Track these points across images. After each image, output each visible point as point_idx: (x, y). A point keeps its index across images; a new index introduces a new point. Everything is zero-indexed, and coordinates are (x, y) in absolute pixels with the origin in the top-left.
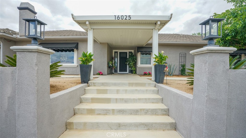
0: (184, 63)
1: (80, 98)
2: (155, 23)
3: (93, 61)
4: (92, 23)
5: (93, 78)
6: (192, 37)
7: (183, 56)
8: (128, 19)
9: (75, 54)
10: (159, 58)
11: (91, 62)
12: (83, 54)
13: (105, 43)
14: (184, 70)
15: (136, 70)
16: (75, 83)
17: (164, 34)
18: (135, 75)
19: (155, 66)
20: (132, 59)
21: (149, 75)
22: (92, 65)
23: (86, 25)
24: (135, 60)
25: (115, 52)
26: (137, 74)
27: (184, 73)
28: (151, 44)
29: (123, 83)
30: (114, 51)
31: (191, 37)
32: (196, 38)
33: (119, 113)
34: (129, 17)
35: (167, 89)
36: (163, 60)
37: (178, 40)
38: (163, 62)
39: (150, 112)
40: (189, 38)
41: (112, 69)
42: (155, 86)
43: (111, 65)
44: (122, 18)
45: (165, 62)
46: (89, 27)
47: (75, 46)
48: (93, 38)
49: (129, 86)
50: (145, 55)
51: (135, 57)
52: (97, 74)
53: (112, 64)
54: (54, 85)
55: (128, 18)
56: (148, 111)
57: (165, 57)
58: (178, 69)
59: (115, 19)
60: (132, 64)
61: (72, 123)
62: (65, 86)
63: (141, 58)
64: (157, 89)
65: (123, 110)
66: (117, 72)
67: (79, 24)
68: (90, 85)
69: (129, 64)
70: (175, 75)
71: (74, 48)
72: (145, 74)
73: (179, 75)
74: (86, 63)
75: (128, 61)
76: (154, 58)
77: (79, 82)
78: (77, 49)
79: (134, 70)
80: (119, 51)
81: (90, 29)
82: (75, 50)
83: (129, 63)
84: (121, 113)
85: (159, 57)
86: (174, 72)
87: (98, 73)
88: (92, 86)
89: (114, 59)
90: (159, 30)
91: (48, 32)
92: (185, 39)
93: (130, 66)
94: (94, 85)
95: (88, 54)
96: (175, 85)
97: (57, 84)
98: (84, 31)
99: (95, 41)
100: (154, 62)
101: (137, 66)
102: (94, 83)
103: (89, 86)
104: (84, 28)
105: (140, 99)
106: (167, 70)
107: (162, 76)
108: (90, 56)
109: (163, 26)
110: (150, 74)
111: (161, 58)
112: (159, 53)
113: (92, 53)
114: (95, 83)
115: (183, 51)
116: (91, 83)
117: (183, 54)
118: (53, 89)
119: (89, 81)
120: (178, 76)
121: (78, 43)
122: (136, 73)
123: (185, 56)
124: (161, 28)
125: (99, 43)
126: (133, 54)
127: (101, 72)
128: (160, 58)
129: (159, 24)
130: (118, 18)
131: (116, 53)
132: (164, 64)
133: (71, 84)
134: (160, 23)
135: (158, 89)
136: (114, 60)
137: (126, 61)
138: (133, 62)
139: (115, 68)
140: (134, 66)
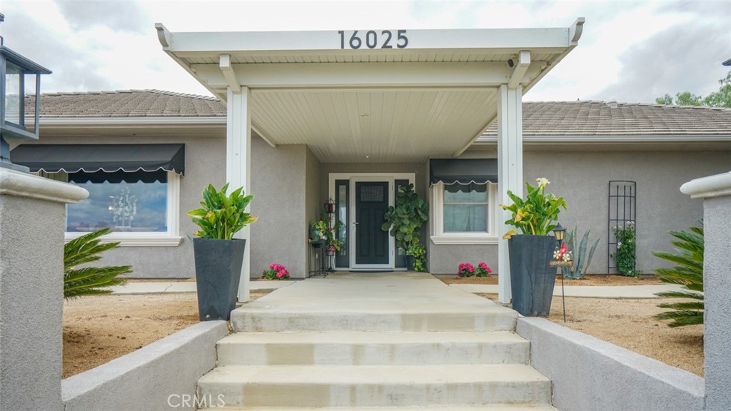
0: (629, 222)
1: (197, 385)
2: (508, 59)
3: (248, 225)
4: (242, 63)
5: (252, 292)
6: (659, 113)
7: (621, 192)
8: (395, 47)
9: (173, 191)
10: (527, 206)
11: (242, 226)
12: (208, 193)
13: (298, 145)
14: (629, 252)
15: (426, 255)
16: (170, 318)
17: (541, 105)
18: (424, 277)
19: (513, 242)
20: (408, 209)
21: (479, 275)
22: (245, 240)
23: (220, 71)
24: (420, 213)
25: (338, 183)
26: (431, 271)
27: (630, 268)
28: (493, 148)
29: (379, 316)
30: (333, 177)
31: (655, 114)
32: (676, 117)
34: (400, 37)
35: (569, 342)
36: (545, 214)
37: (601, 129)
38: (546, 223)
40: (646, 118)
41: (327, 251)
42: (512, 327)
43: (324, 238)
44: (372, 43)
45: (554, 223)
46: (231, 79)
47: (169, 160)
48: (250, 126)
49: (405, 327)
50: (463, 191)
51: (421, 202)
52: (265, 276)
53: (328, 233)
54: (81, 330)
55: (394, 42)
57: (553, 203)
58: (605, 247)
59: (343, 47)
60: (408, 229)
62: (127, 336)
63: (444, 205)
64: (524, 341)
66: (348, 267)
67: (190, 67)
68: (239, 325)
69: (396, 231)
70: (592, 275)
71: (168, 166)
72: (466, 273)
73: (609, 275)
74: (220, 234)
75: (392, 219)
76: (509, 208)
77: (192, 313)
78: (178, 172)
79: (419, 258)
80: (354, 178)
81: (238, 89)
82: (171, 174)
83: (395, 227)
85: (529, 202)
86: (589, 262)
87: (269, 269)
88: (246, 329)
89: (334, 209)
90: (525, 88)
91: (54, 98)
92: (629, 120)
93: (403, 240)
94: (257, 324)
95: (228, 195)
96: (600, 325)
97: (94, 325)
98: (210, 95)
99: (255, 139)
100: (506, 223)
101: (432, 237)
102: (253, 318)
103: (232, 331)
104: (210, 83)
106: (566, 257)
107: (542, 286)
108: (239, 202)
109: (543, 72)
110: (486, 273)
111: (537, 209)
112: (528, 187)
113: (244, 189)
114: (260, 319)
115: (623, 172)
116: (243, 316)
117: (621, 184)
118: (77, 348)
119: (233, 307)
120: (603, 277)
121: (184, 145)
122: (425, 268)
123: (633, 195)
124: (533, 81)
125: (274, 146)
126: (414, 189)
127: (282, 268)
128: (531, 209)
129: (524, 65)
130: (355, 43)
131: (341, 187)
132: (551, 233)
133: (156, 323)
134: (529, 62)
135: (528, 341)
136: (333, 216)
137: (386, 218)
138: (415, 222)
139: (339, 249)
140: (418, 240)
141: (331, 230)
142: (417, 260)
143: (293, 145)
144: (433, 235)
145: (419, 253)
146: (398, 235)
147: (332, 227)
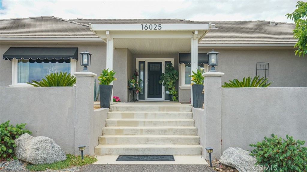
1: (105, 121)
2: (192, 32)
7: (262, 68)
8: (158, 29)
9: (73, 67)
10: (195, 76)
11: (112, 81)
12: (103, 72)
13: (124, 48)
15: (178, 94)
20: (170, 74)
22: (113, 85)
23: (105, 33)
24: (175, 76)
25: (140, 62)
26: (180, 101)
29: (152, 107)
30: (138, 60)
33: (148, 133)
34: (159, 26)
36: (201, 78)
38: (202, 81)
39: (178, 132)
41: (135, 92)
43: (134, 86)
44: (151, 28)
46: (108, 37)
47: (73, 55)
49: (160, 110)
51: (175, 72)
53: (136, 84)
56: (176, 131)
59: (142, 29)
60: (170, 83)
61: (104, 138)
63: (185, 73)
65: (152, 130)
66: (144, 99)
68: (112, 109)
74: (106, 83)
75: (163, 78)
76: (191, 76)
78: (75, 59)
79: (175, 95)
80: (147, 60)
82: (72, 60)
83: (164, 82)
84: (149, 133)
85: (197, 74)
88: (114, 110)
89: (138, 74)
93: (168, 88)
95: (109, 72)
101: (180, 86)
102: (116, 107)
103: (110, 111)
104: (102, 37)
105: (169, 122)
107: (200, 99)
108: (112, 74)
114: (118, 108)
115: (263, 59)
116: (113, 107)
117: (262, 64)
119: (110, 105)
121: (77, 48)
122: (177, 100)
123: (267, 69)
125: (114, 49)
127: (118, 98)
128: (197, 77)
129: (196, 34)
130: (146, 28)
131: (141, 64)
135: (192, 113)
136: (138, 77)
137: (161, 78)
138: (172, 80)
139: (140, 91)
140: (175, 88)
141: (137, 83)
142: (174, 96)
143: (122, 49)
144: (180, 85)
145: (175, 93)
146: (165, 85)
147: (137, 82)
